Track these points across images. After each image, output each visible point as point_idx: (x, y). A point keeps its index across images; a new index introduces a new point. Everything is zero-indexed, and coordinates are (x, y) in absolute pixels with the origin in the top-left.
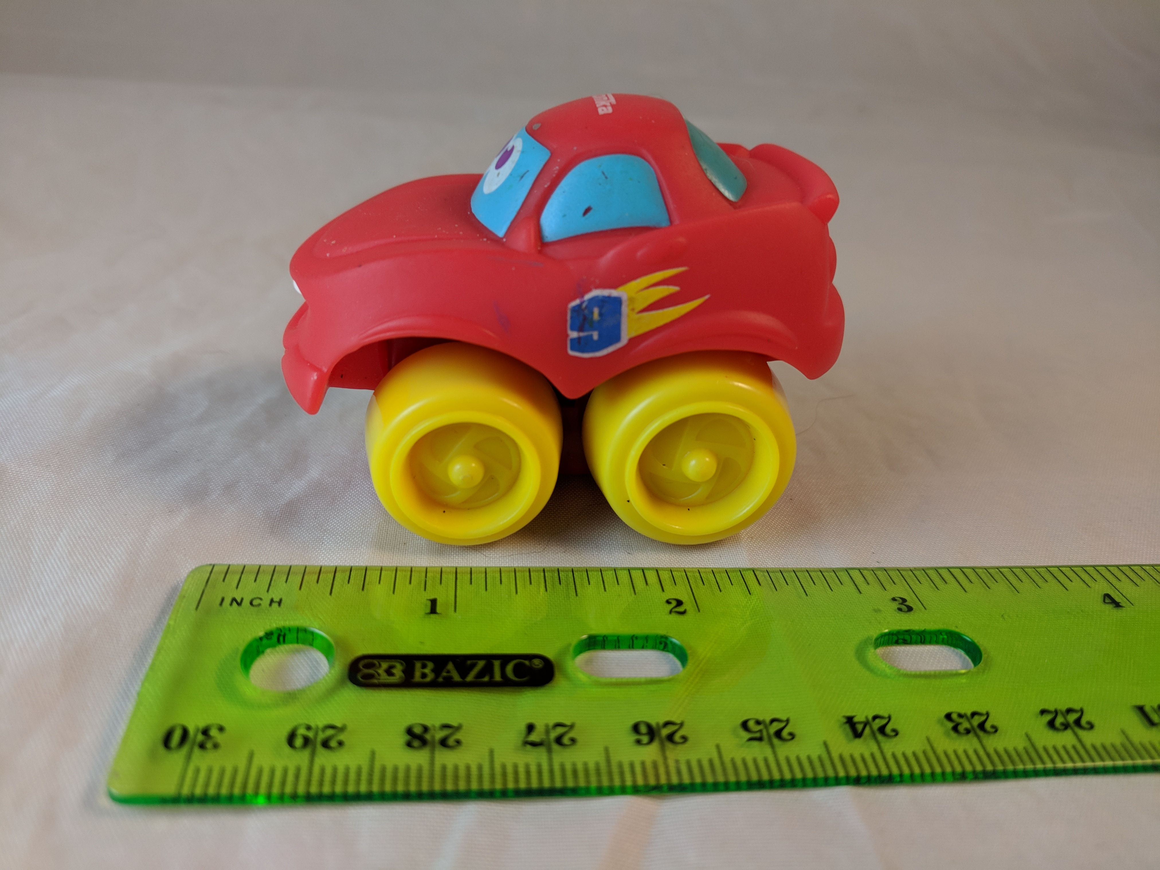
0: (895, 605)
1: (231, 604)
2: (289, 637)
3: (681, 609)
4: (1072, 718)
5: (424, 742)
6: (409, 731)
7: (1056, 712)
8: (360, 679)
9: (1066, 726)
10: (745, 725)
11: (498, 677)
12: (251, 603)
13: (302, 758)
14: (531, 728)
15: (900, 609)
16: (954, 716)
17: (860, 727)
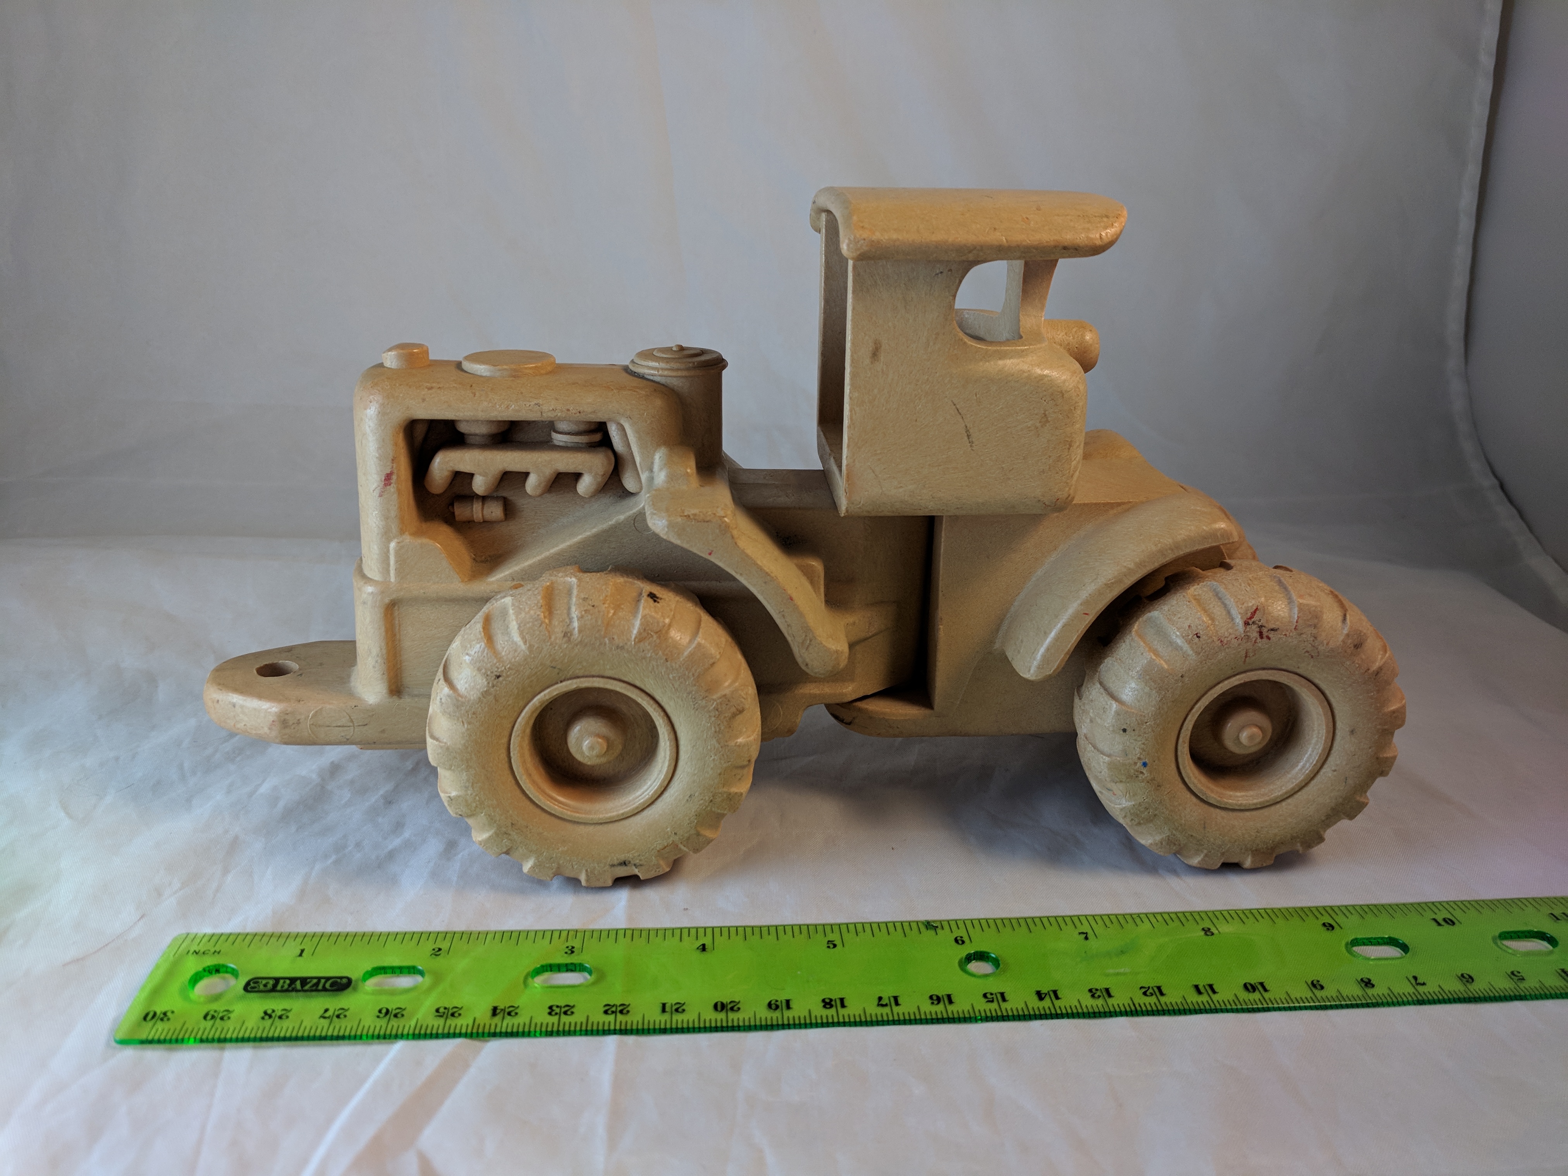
0: (567, 950)
1: (193, 953)
2: (221, 970)
3: (438, 953)
4: (619, 1009)
5: (270, 1016)
6: (266, 1013)
7: (613, 1006)
8: (249, 988)
9: (613, 1012)
10: (437, 1011)
11: (320, 987)
12: (204, 953)
13: (209, 1023)
14: (326, 1010)
15: (566, 953)
16: (554, 1008)
17: (498, 1011)
